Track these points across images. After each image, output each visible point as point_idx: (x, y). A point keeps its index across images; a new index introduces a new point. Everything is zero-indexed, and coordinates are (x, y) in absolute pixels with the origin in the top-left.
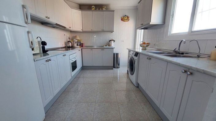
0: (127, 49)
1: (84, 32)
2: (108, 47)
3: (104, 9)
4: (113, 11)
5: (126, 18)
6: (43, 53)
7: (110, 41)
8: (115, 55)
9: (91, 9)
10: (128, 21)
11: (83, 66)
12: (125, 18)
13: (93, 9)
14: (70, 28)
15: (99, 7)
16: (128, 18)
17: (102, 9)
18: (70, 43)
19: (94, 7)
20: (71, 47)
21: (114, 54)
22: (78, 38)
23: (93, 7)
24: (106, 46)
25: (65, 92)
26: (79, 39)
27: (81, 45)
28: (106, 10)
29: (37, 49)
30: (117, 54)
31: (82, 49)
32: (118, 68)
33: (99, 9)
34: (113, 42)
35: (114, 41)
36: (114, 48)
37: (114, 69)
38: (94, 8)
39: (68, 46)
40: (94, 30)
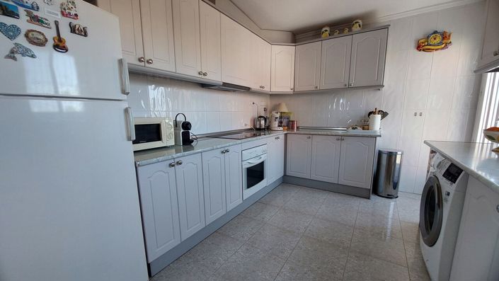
0: (425, 142)
1: (296, 94)
2: (359, 131)
3: (356, 28)
4: (387, 27)
5: (438, 40)
6: (183, 144)
7: (370, 113)
8: (384, 158)
9: (320, 37)
10: (446, 47)
11: (285, 175)
12: (432, 41)
13: (323, 36)
14: (263, 87)
15: (341, 26)
16: (443, 38)
17: (350, 30)
18: (263, 121)
19: (328, 29)
20: (264, 129)
21: (380, 153)
22: (284, 109)
23: (324, 29)
24: (353, 128)
25: (216, 233)
26: (287, 111)
27: (289, 125)
28: (363, 28)
29: (170, 138)
30: (391, 155)
31: (286, 134)
32: (389, 197)
33: (342, 31)
34: (379, 117)
35: (384, 115)
36: (380, 136)
37: (373, 197)
38: (327, 33)
39: (258, 127)
40: (323, 86)
